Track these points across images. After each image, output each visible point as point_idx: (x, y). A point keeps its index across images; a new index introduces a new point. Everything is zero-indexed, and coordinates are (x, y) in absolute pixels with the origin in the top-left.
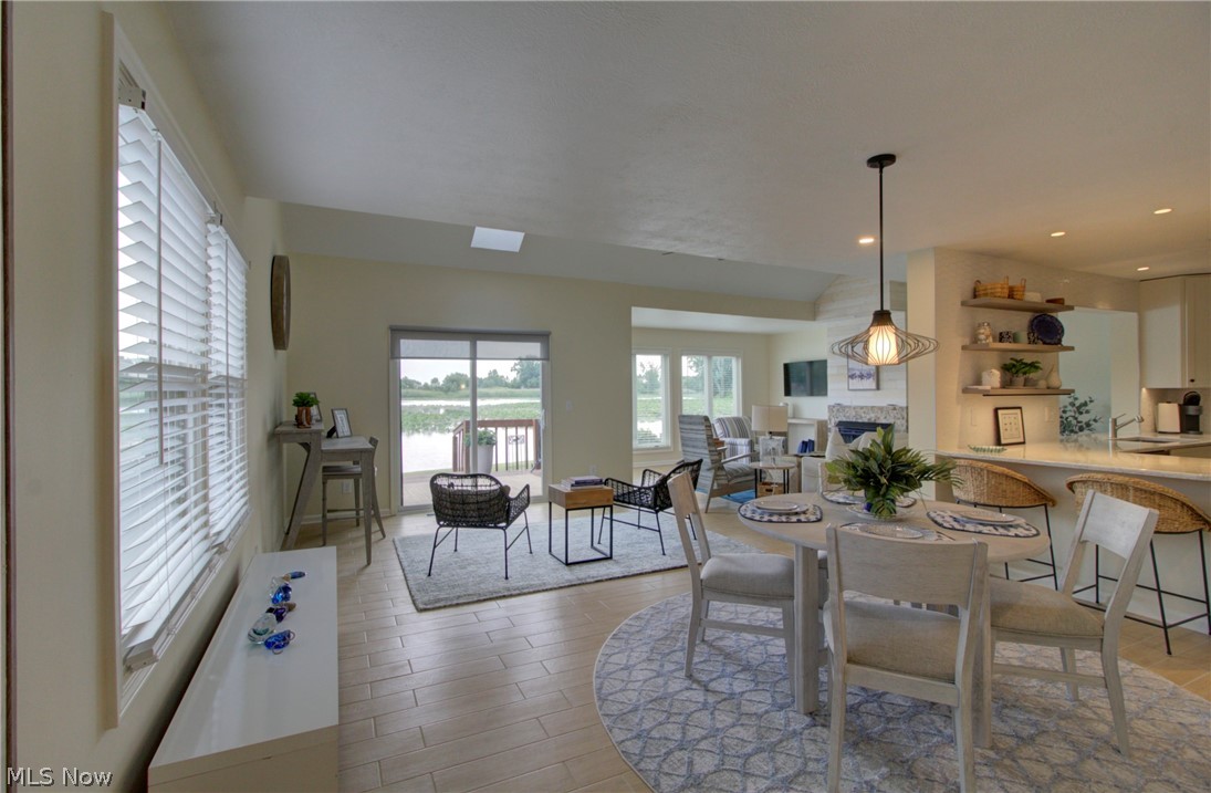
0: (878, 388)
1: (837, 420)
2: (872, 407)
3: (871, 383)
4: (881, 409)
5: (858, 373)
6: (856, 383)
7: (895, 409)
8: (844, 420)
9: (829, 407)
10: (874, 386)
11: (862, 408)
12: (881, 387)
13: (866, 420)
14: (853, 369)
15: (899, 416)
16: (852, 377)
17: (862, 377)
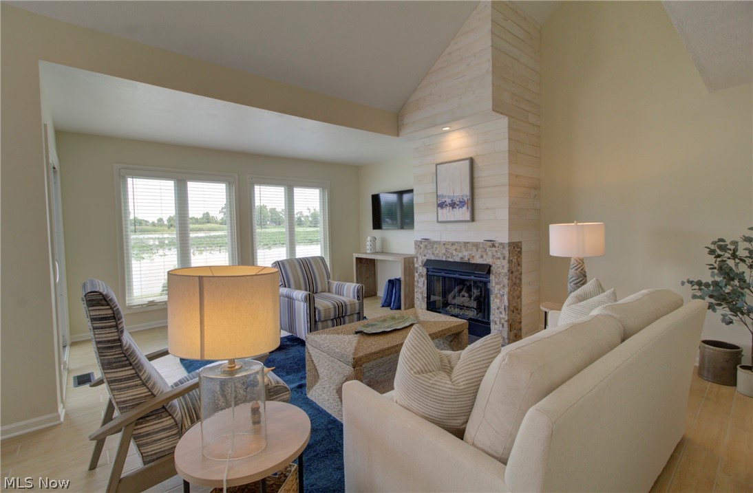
0: (473, 219)
1: (425, 259)
2: (466, 243)
3: (463, 213)
4: (476, 245)
5: (449, 201)
6: (446, 214)
7: (494, 246)
8: (433, 258)
9: (416, 242)
10: (468, 217)
11: (453, 244)
12: (477, 217)
13: (457, 259)
14: (443, 196)
15: (499, 255)
16: (441, 205)
17: (453, 205)
